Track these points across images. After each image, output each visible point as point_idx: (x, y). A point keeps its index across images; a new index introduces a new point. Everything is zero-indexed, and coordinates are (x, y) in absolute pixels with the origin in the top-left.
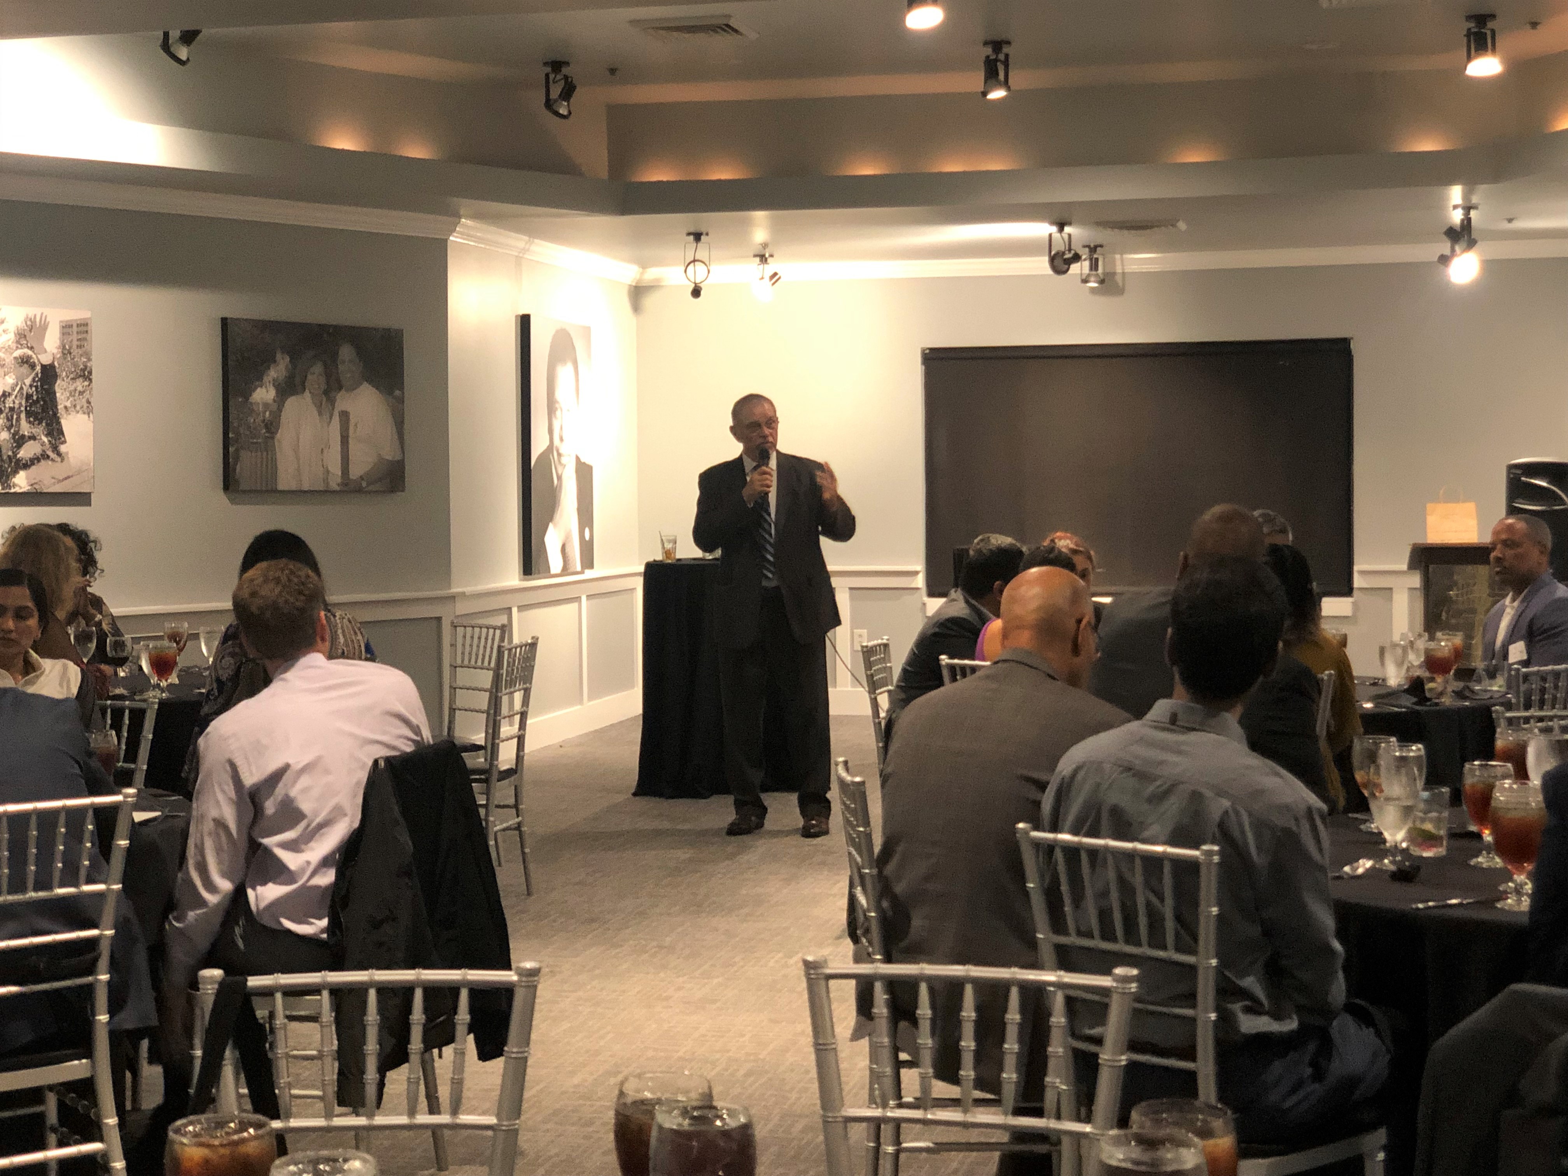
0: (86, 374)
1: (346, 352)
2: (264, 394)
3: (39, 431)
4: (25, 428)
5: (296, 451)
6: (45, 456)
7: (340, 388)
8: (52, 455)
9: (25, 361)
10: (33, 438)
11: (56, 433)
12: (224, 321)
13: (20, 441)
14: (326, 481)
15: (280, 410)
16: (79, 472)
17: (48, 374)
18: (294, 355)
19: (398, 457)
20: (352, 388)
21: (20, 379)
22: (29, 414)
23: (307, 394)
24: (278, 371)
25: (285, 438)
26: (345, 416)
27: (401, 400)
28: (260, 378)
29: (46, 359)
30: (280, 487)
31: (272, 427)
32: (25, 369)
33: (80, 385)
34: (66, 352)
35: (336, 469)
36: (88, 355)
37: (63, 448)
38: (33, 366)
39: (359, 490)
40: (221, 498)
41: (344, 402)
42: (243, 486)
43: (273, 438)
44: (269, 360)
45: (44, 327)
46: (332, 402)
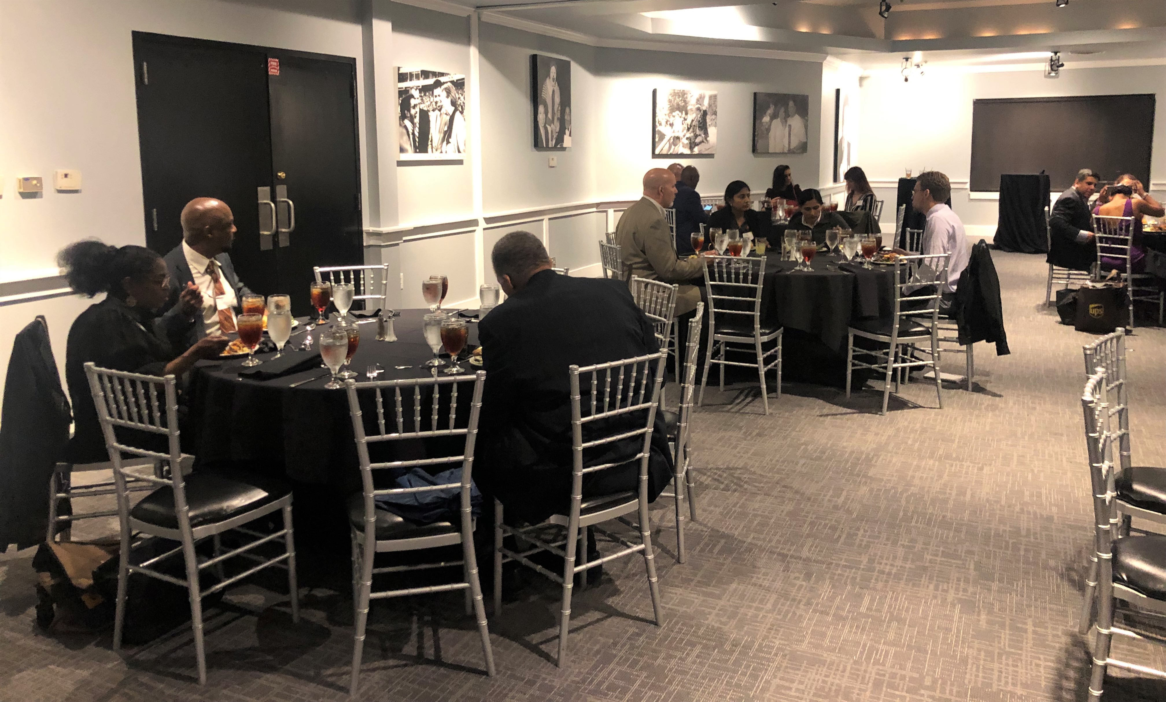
0: (715, 113)
1: (791, 104)
2: (766, 119)
3: (702, 133)
4: (698, 132)
5: (775, 139)
6: (703, 142)
7: (789, 116)
8: (705, 141)
9: (698, 109)
10: (700, 135)
11: (706, 133)
12: (755, 94)
13: (696, 136)
14: (783, 149)
15: (770, 125)
16: (713, 147)
17: (705, 113)
18: (776, 105)
19: (805, 141)
20: (793, 116)
21: (697, 115)
22: (699, 127)
23: (779, 119)
24: (770, 111)
25: (771, 134)
26: (790, 126)
27: (807, 121)
28: (765, 113)
29: (704, 108)
30: (770, 151)
31: (768, 130)
32: (698, 112)
33: (713, 117)
34: (710, 106)
35: (787, 146)
36: (716, 107)
37: (708, 139)
38: (700, 111)
39: (794, 153)
40: (751, 155)
41: (790, 121)
42: (759, 151)
43: (768, 134)
44: (768, 107)
45: (704, 97)
46: (786, 121)
